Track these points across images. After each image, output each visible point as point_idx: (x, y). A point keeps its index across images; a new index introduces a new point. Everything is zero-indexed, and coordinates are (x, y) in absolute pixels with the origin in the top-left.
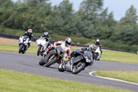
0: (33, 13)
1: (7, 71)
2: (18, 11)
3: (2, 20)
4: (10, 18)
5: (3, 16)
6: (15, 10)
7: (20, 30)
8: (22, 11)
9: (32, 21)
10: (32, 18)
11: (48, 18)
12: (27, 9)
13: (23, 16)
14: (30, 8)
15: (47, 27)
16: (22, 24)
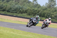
0: (49, 11)
1: (38, 34)
2: (43, 9)
3: (36, 13)
4: (40, 13)
5: (37, 12)
6: (42, 9)
7: (44, 18)
8: (45, 10)
9: (49, 14)
10: (49, 13)
11: (55, 12)
12: (47, 9)
13: (45, 12)
14: (48, 8)
15: (55, 16)
16: (44, 15)
